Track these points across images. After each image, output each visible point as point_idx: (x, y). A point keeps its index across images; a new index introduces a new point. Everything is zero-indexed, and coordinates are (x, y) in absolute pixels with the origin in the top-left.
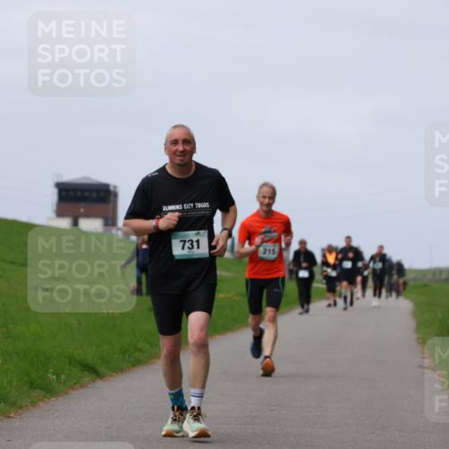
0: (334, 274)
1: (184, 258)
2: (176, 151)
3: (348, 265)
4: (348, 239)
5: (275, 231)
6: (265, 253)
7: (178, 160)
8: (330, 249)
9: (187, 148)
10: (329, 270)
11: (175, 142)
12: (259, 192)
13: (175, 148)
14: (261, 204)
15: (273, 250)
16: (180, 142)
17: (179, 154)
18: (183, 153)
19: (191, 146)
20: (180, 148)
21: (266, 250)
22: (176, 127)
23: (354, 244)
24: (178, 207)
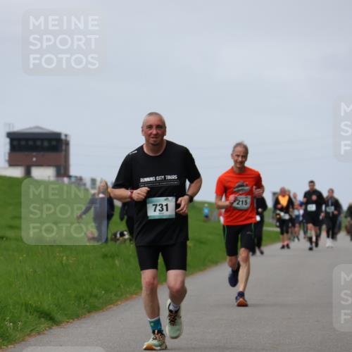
1: (156, 218)
4: (312, 183)
5: (247, 186)
7: (152, 141)
9: (160, 132)
11: (150, 126)
13: (150, 132)
16: (154, 127)
17: (153, 136)
18: (156, 135)
19: (163, 130)
24: (152, 179)
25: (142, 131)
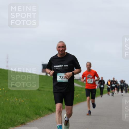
0: (110, 87)
1: (60, 81)
2: (60, 50)
3: (113, 85)
4: (114, 78)
5: (91, 76)
6: (89, 82)
7: (60, 52)
8: (109, 81)
9: (63, 49)
10: (108, 86)
11: (59, 47)
12: (87, 65)
13: (59, 49)
14: (87, 68)
15: (91, 81)
16: (61, 47)
17: (60, 51)
18: (62, 50)
19: (64, 48)
20: (61, 49)
21: (89, 81)
22: (60, 42)
23: (115, 80)
24: (58, 66)
25: (57, 49)
